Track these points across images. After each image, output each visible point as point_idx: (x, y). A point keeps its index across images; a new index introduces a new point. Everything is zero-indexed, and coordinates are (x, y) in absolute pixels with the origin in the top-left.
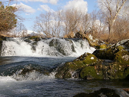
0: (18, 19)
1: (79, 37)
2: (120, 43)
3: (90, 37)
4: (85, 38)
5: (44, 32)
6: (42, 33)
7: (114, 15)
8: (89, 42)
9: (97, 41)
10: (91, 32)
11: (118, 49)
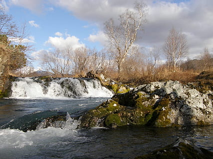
0: (29, 59)
1: (90, 77)
2: (137, 88)
3: (102, 77)
4: (97, 78)
5: (52, 70)
6: (50, 71)
7: (123, 54)
8: (101, 82)
9: (108, 81)
10: (102, 72)
11: (138, 96)
